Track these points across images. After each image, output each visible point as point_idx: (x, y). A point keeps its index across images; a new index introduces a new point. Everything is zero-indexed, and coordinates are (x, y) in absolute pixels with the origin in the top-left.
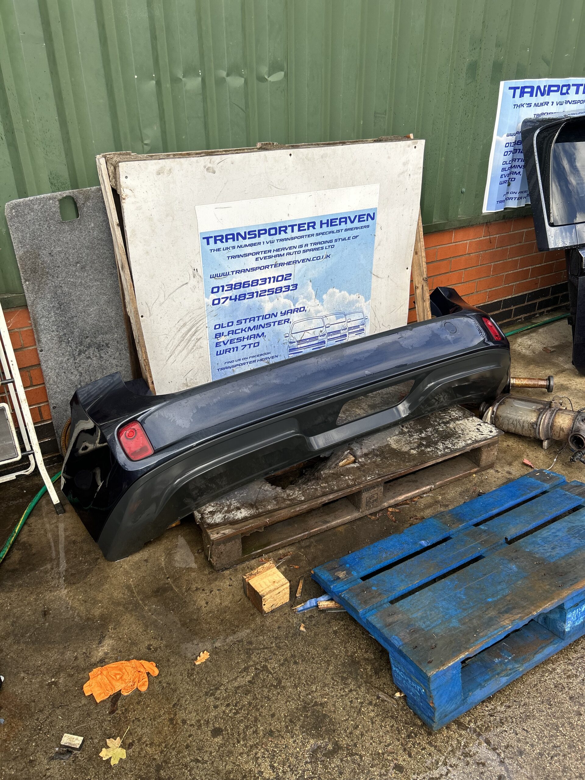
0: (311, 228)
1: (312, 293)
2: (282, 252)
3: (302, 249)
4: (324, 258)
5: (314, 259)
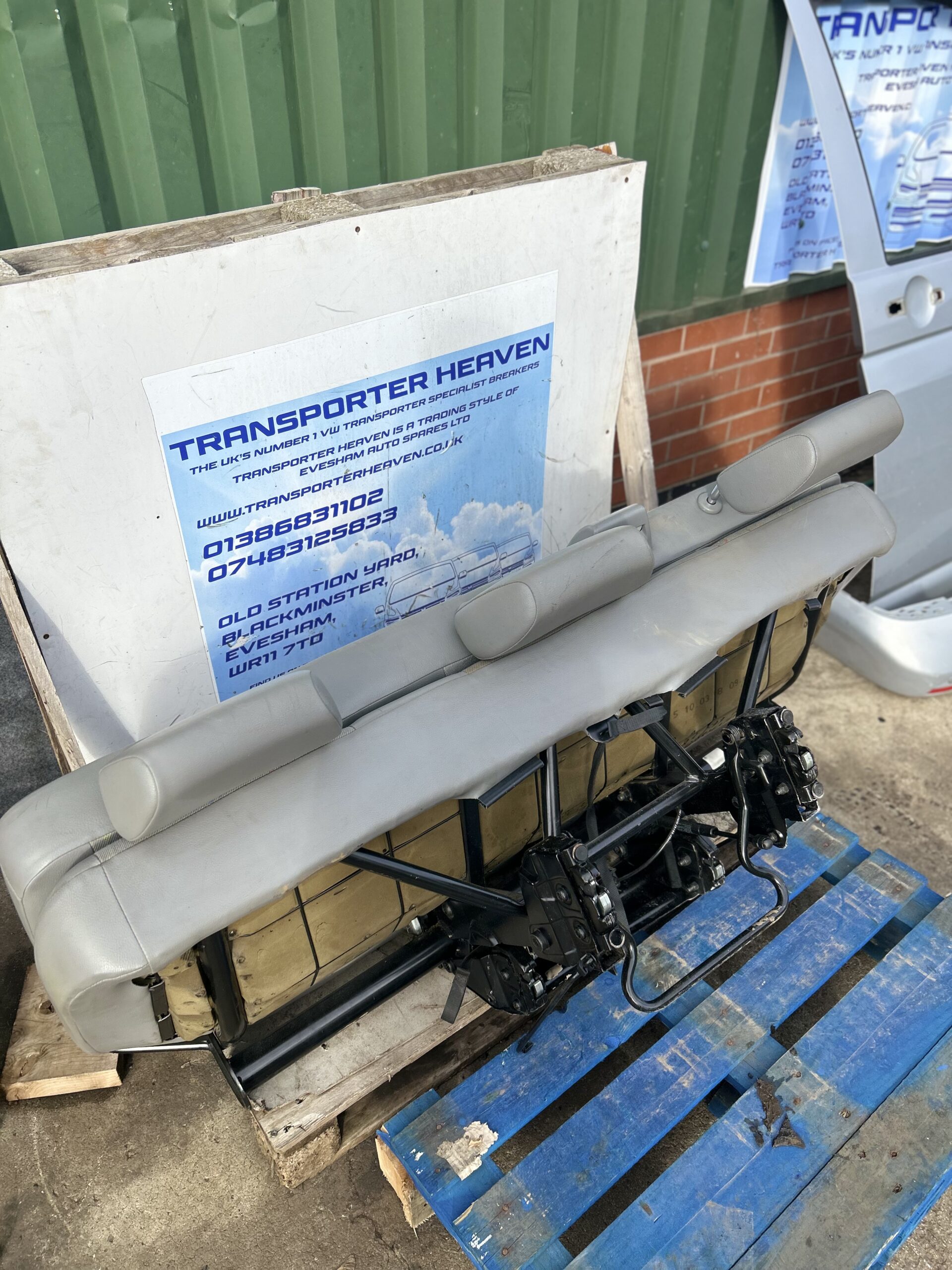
0: (418, 388)
1: (428, 520)
2: (358, 449)
3: (400, 436)
4: (449, 444)
5: (429, 451)
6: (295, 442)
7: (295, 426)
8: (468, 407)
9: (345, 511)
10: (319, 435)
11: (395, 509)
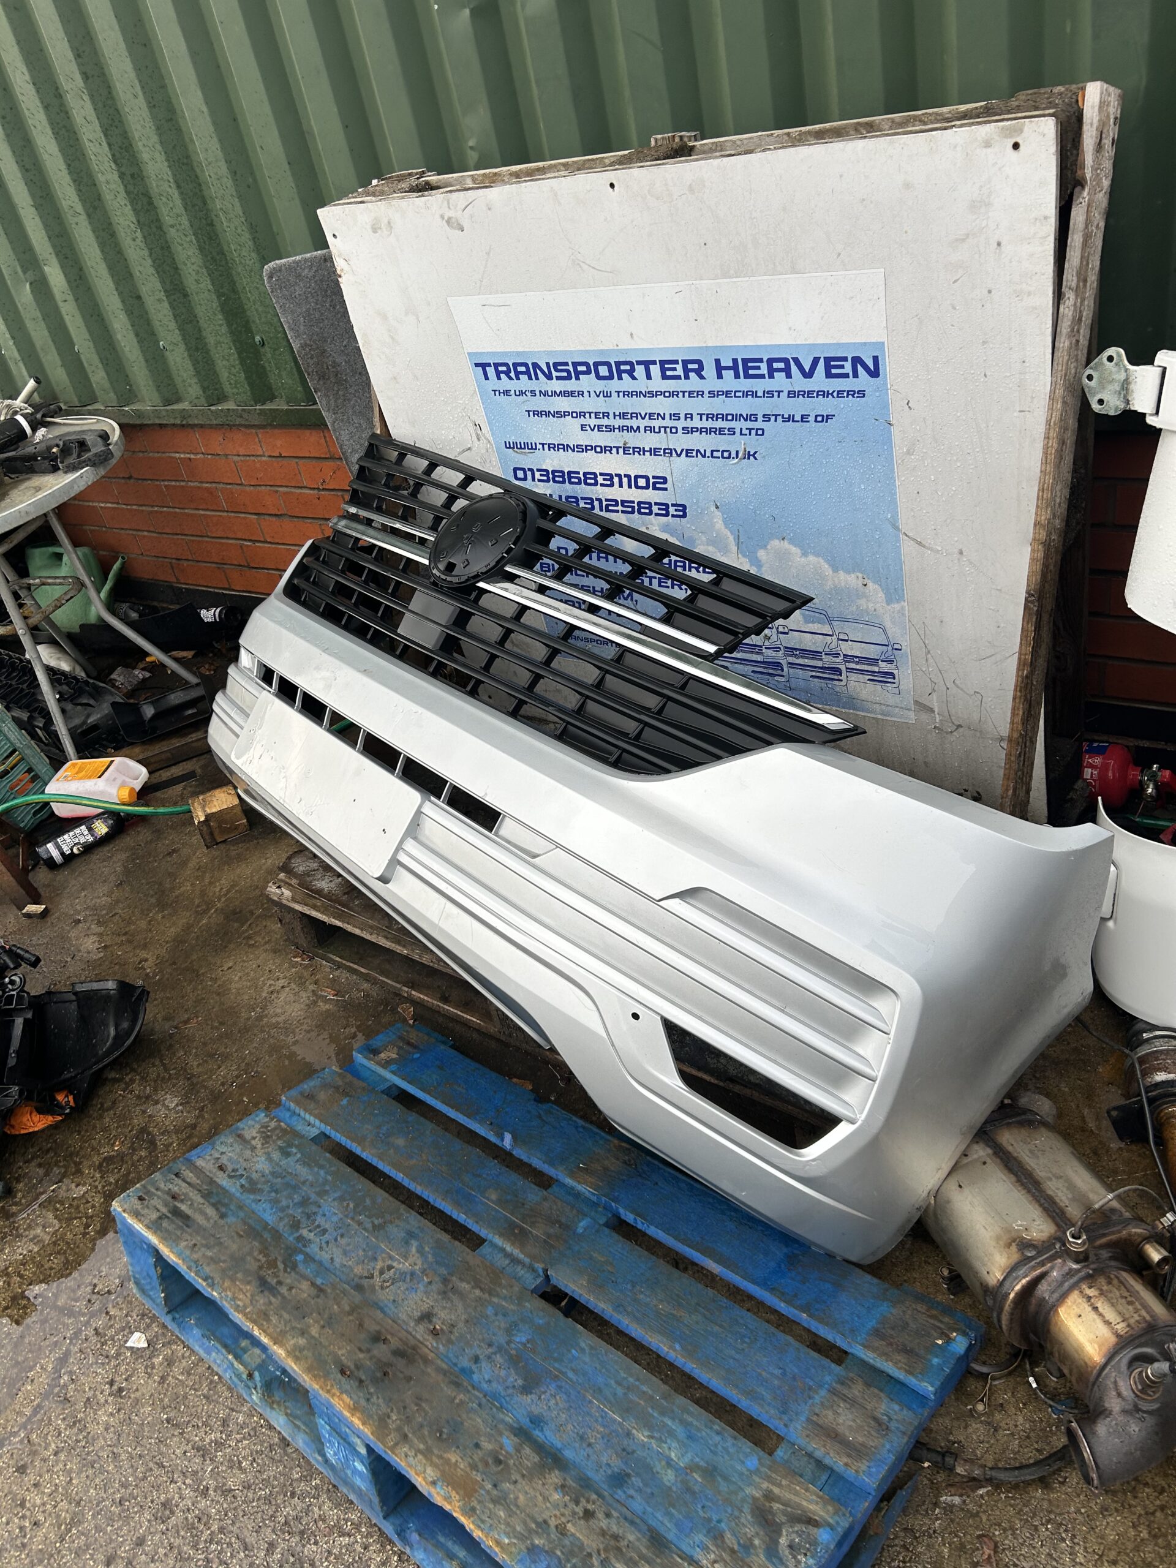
0: (692, 375)
1: (727, 536)
2: (634, 423)
3: (680, 424)
4: (740, 455)
5: (715, 454)
6: (571, 394)
7: (569, 378)
8: (760, 418)
9: (630, 486)
10: (592, 394)
11: (684, 507)
